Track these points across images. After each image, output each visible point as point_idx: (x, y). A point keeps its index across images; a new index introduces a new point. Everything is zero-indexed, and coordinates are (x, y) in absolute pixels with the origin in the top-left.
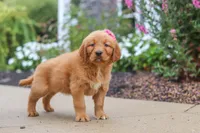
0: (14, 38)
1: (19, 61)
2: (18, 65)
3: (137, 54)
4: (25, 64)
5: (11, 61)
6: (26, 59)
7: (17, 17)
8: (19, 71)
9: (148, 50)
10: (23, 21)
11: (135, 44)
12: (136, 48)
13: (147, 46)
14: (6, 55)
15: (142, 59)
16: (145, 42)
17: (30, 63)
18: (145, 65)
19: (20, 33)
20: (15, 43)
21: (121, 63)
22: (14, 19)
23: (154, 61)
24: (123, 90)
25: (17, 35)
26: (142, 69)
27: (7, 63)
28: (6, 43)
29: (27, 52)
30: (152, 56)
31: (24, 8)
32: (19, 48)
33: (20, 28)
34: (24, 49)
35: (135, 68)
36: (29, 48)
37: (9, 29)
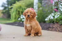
0: (20, 12)
2: (21, 20)
3: (55, 18)
5: (19, 19)
6: (24, 19)
7: (22, 6)
8: (21, 22)
9: (59, 17)
10: (23, 7)
12: (55, 16)
14: (18, 17)
16: (58, 14)
18: (57, 21)
21: (51, 20)
22: (21, 7)
23: (60, 20)
24: (49, 28)
28: (18, 14)
29: (24, 17)
31: (24, 4)
32: (22, 15)
33: (22, 10)
35: (55, 22)
37: (19, 10)
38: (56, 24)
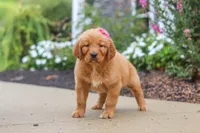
0: (28, 37)
1: (33, 59)
2: (32, 64)
3: (151, 54)
4: (38, 62)
5: (25, 59)
6: (40, 57)
7: (32, 15)
8: (32, 69)
9: (162, 50)
10: (37, 20)
11: (149, 43)
12: (150, 48)
13: (161, 46)
14: (20, 54)
15: (156, 59)
16: (159, 42)
17: (44, 62)
18: (158, 65)
19: (34, 31)
20: (29, 42)
22: (28, 18)
23: (167, 61)
25: (31, 34)
26: (156, 69)
27: (21, 61)
28: (20, 42)
29: (41, 51)
30: (166, 55)
32: (33, 47)
33: (34, 27)
34: (38, 48)
35: (149, 68)
36: (42, 47)
37: (23, 28)
38: (153, 73)
